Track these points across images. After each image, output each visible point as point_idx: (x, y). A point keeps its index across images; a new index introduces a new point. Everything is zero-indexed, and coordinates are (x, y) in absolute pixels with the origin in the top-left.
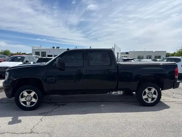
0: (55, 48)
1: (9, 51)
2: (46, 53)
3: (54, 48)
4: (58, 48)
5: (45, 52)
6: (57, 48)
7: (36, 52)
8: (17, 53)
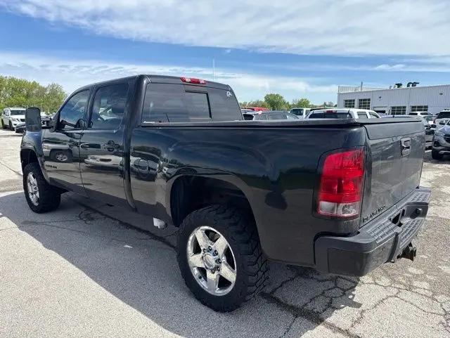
0: (405, 86)
1: (308, 102)
2: (369, 103)
3: (399, 85)
4: (414, 84)
5: (369, 100)
6: (408, 86)
7: (346, 101)
8: (323, 104)
